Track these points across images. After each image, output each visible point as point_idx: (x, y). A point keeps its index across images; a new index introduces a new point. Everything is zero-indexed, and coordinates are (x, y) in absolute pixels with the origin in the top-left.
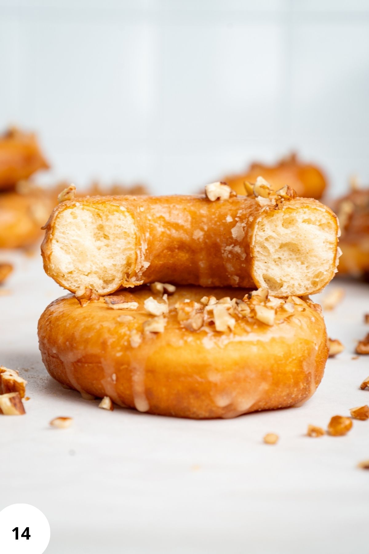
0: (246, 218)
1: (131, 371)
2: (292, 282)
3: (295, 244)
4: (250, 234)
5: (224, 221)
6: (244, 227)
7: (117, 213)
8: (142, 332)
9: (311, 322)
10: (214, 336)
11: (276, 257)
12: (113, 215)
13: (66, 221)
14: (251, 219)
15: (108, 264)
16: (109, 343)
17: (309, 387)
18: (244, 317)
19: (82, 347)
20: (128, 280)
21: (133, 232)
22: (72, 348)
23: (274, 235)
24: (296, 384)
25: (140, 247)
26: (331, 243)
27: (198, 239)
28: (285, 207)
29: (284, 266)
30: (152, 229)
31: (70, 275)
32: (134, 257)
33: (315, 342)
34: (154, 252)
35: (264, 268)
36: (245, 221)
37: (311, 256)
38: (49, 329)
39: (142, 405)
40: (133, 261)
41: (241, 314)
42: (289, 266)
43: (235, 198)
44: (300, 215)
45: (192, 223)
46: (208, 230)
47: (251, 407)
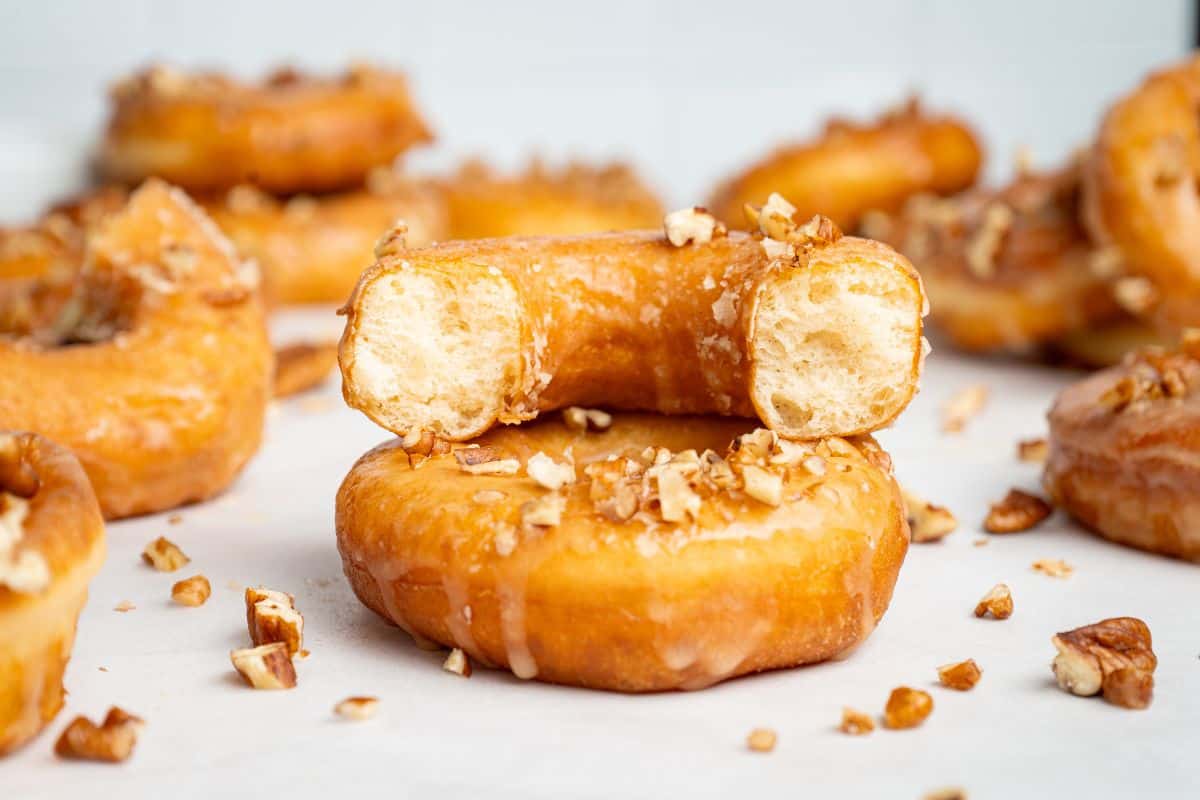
0: (739, 282)
1: (498, 602)
2: (829, 409)
3: (834, 334)
4: (745, 316)
5: (699, 287)
6: (735, 301)
7: (483, 279)
8: (518, 525)
9: (861, 494)
10: (659, 530)
11: (798, 359)
12: (475, 283)
13: (382, 299)
14: (748, 285)
15: (467, 379)
16: (455, 547)
17: (859, 622)
18: (722, 489)
19: (407, 553)
20: (509, 408)
21: (515, 317)
22: (389, 553)
23: (794, 317)
24: (830, 619)
25: (532, 344)
26: (908, 330)
27: (651, 323)
28: (812, 261)
29: (816, 379)
30: (558, 308)
31: (392, 404)
32: (517, 365)
33: (869, 533)
34: (564, 351)
35: (773, 381)
36: (738, 289)
37: (868, 357)
38: (350, 512)
39: (523, 666)
40: (517, 372)
41: (716, 484)
42: (824, 377)
43: (723, 239)
44: (844, 278)
45: (637, 291)
46: (670, 305)
47: (739, 667)
